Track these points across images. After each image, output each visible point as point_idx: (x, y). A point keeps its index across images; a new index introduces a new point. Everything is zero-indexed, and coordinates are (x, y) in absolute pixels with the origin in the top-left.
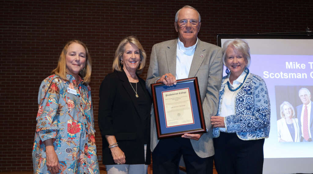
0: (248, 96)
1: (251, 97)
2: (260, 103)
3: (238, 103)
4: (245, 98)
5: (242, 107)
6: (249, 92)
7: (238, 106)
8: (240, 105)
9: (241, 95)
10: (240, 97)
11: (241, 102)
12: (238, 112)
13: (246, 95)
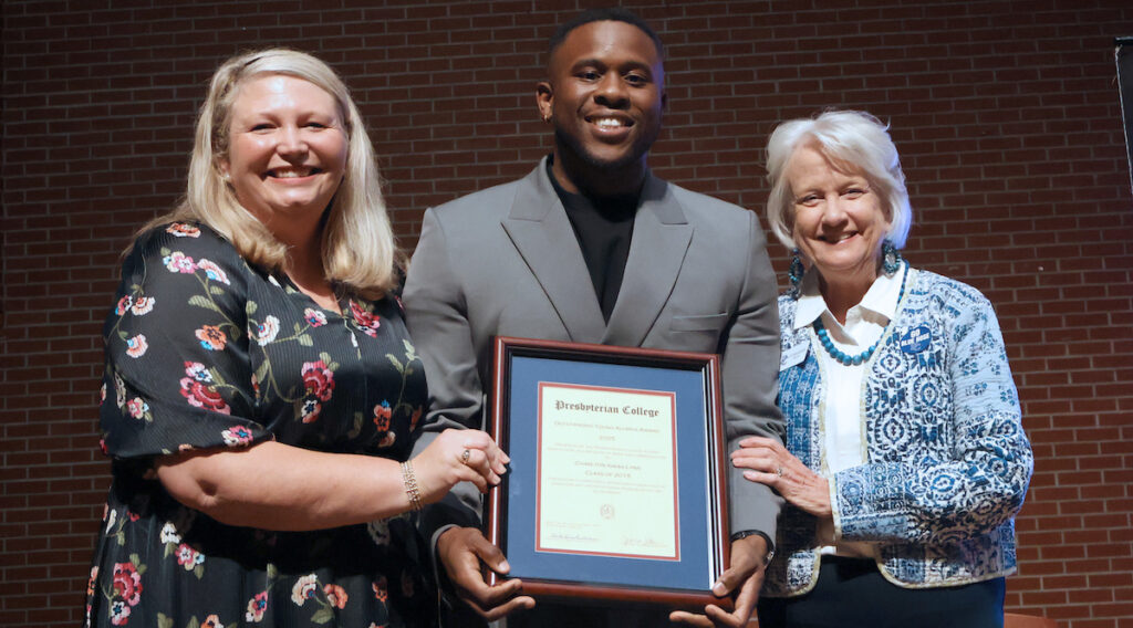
0: (923, 371)
1: (939, 378)
2: (979, 398)
3: (877, 412)
4: (910, 386)
5: (898, 431)
6: (926, 355)
7: (877, 425)
8: (888, 417)
9: (889, 375)
10: (884, 384)
11: (892, 405)
12: (881, 451)
13: (915, 369)
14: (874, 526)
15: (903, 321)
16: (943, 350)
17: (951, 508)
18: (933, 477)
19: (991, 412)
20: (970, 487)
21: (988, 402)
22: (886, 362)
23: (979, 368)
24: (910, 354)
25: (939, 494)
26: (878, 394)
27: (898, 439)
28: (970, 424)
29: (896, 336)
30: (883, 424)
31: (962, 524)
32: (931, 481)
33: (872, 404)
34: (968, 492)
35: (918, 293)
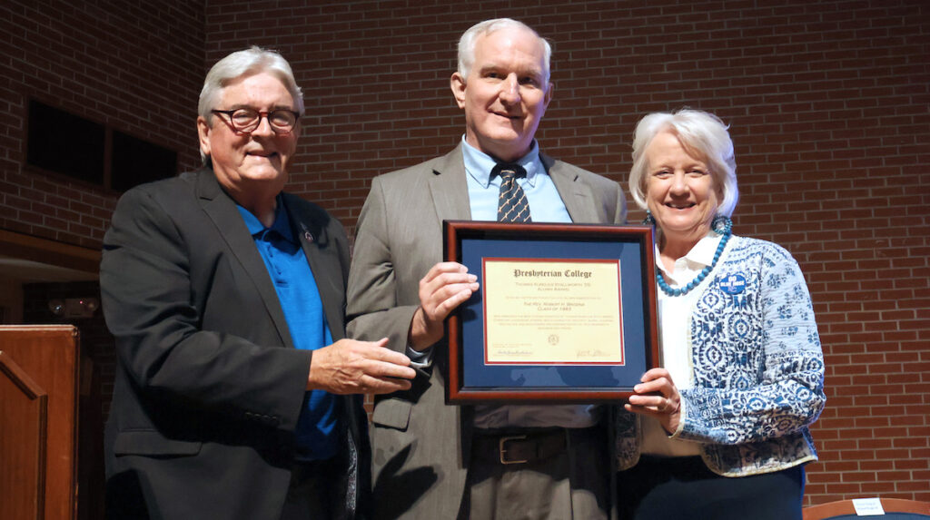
0: (737, 310)
1: (750, 316)
2: (791, 338)
3: (700, 340)
4: (726, 321)
6: (740, 297)
7: (701, 351)
8: (709, 344)
9: (710, 310)
10: (706, 317)
11: (713, 334)
12: (704, 371)
13: (731, 307)
15: (723, 270)
16: (755, 294)
18: (750, 397)
19: (802, 350)
21: (799, 342)
22: (707, 299)
23: (792, 314)
24: (728, 294)
26: (701, 326)
27: (717, 362)
28: (783, 356)
29: (717, 279)
30: (706, 349)
33: (696, 333)
35: (737, 250)
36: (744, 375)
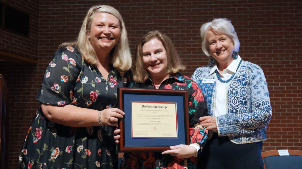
0: (243, 86)
1: (247, 88)
2: (259, 95)
3: (230, 97)
4: (239, 90)
5: (236, 102)
6: (244, 82)
7: (230, 100)
8: (233, 98)
9: (234, 87)
10: (232, 89)
11: (234, 95)
12: (231, 107)
13: (241, 86)
14: (228, 130)
15: (238, 74)
16: (248, 81)
17: (248, 123)
18: (244, 116)
19: (262, 99)
20: (253, 118)
21: (261, 96)
22: (233, 84)
23: (258, 87)
24: (240, 81)
25: (245, 120)
26: (230, 92)
27: (235, 104)
28: (256, 102)
29: (236, 77)
30: (232, 100)
31: (251, 128)
32: (243, 116)
33: (229, 95)
34: (253, 120)
35: (243, 67)
36: (244, 108)
